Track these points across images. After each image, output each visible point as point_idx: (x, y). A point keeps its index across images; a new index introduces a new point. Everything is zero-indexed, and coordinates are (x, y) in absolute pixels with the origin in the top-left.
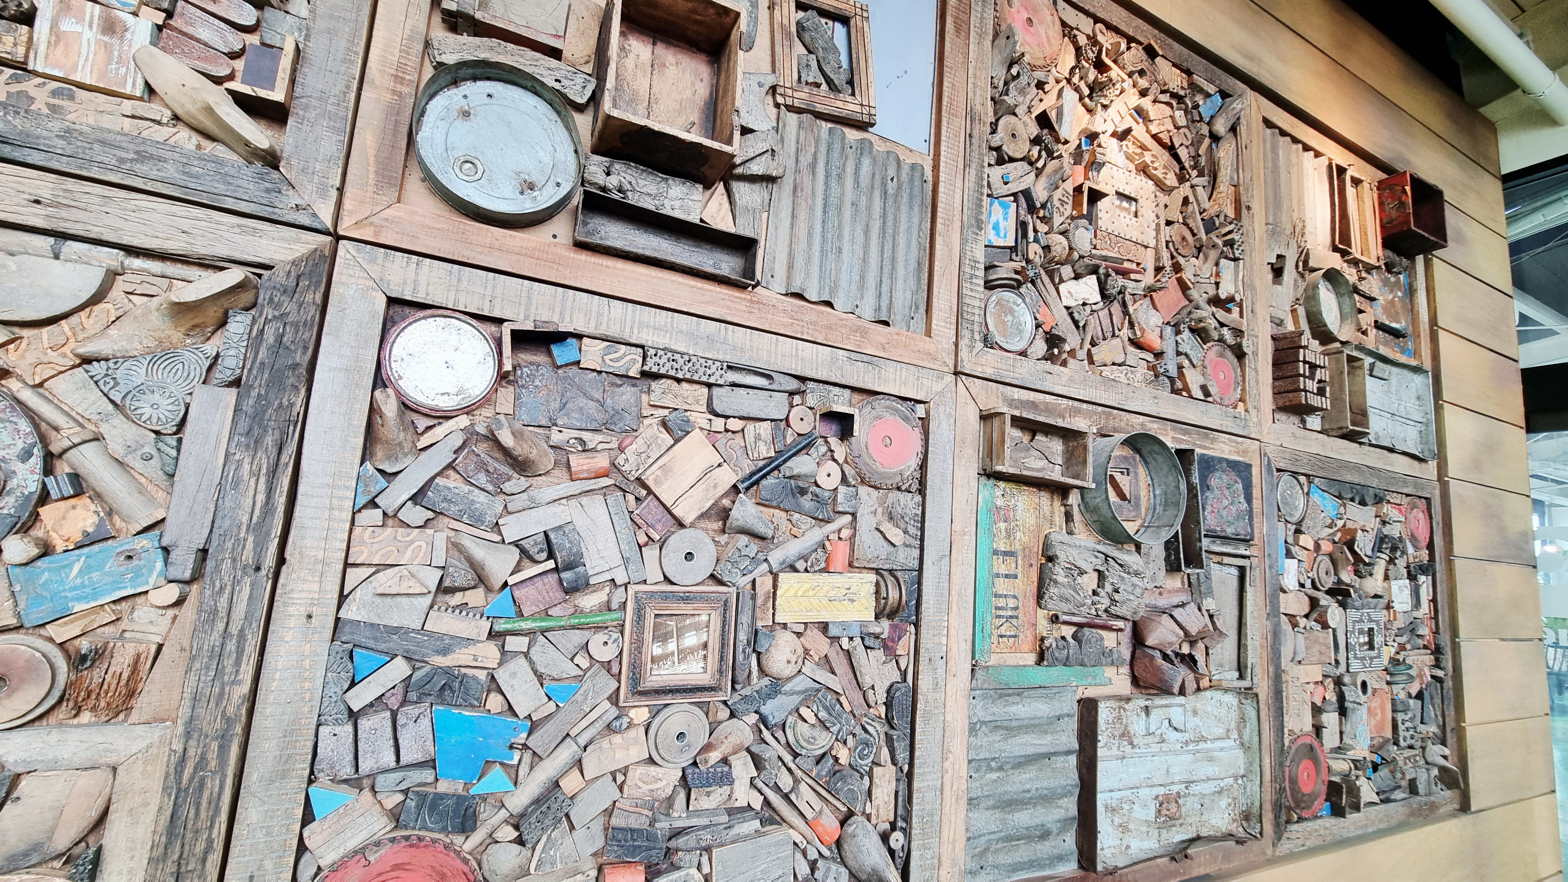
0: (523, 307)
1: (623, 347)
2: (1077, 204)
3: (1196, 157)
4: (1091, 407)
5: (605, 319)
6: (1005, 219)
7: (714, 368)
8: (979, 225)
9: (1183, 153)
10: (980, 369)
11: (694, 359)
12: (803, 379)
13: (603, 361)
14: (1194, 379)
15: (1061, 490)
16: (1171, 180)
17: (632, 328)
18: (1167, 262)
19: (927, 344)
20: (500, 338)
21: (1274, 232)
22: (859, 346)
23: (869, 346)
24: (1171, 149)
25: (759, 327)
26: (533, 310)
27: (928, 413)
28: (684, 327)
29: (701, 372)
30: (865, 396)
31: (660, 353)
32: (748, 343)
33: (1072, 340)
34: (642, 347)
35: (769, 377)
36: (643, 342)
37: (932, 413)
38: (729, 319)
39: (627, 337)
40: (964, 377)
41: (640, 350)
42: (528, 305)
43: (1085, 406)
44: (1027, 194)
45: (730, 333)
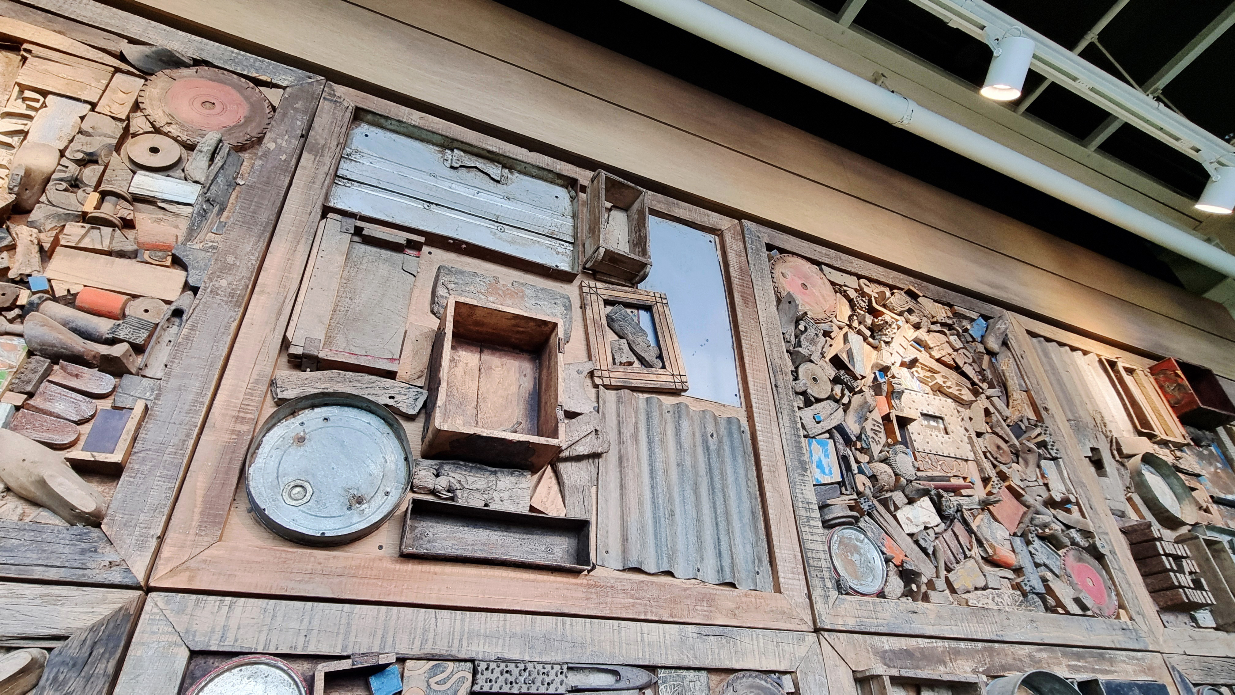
0: (341, 637)
1: (451, 664)
2: (889, 432)
3: (981, 372)
4: (969, 645)
5: (431, 636)
6: (826, 456)
7: (552, 675)
8: (804, 466)
9: (969, 370)
10: (841, 622)
11: (530, 666)
12: (652, 669)
13: (429, 685)
14: (1064, 593)
16: (967, 395)
17: (461, 640)
18: (991, 473)
19: (779, 601)
20: (313, 677)
21: (1078, 426)
22: (708, 617)
23: (718, 615)
24: (957, 368)
25: (599, 614)
26: (352, 639)
27: (796, 685)
28: (518, 630)
29: (538, 683)
30: (723, 676)
31: (493, 665)
32: (588, 635)
33: (927, 570)
34: (472, 661)
35: (615, 673)
36: (473, 655)
37: (801, 685)
38: (566, 611)
39: (455, 652)
40: (826, 634)
41: (469, 665)
42: (347, 633)
43: (962, 644)
44: (840, 429)
45: (568, 627)
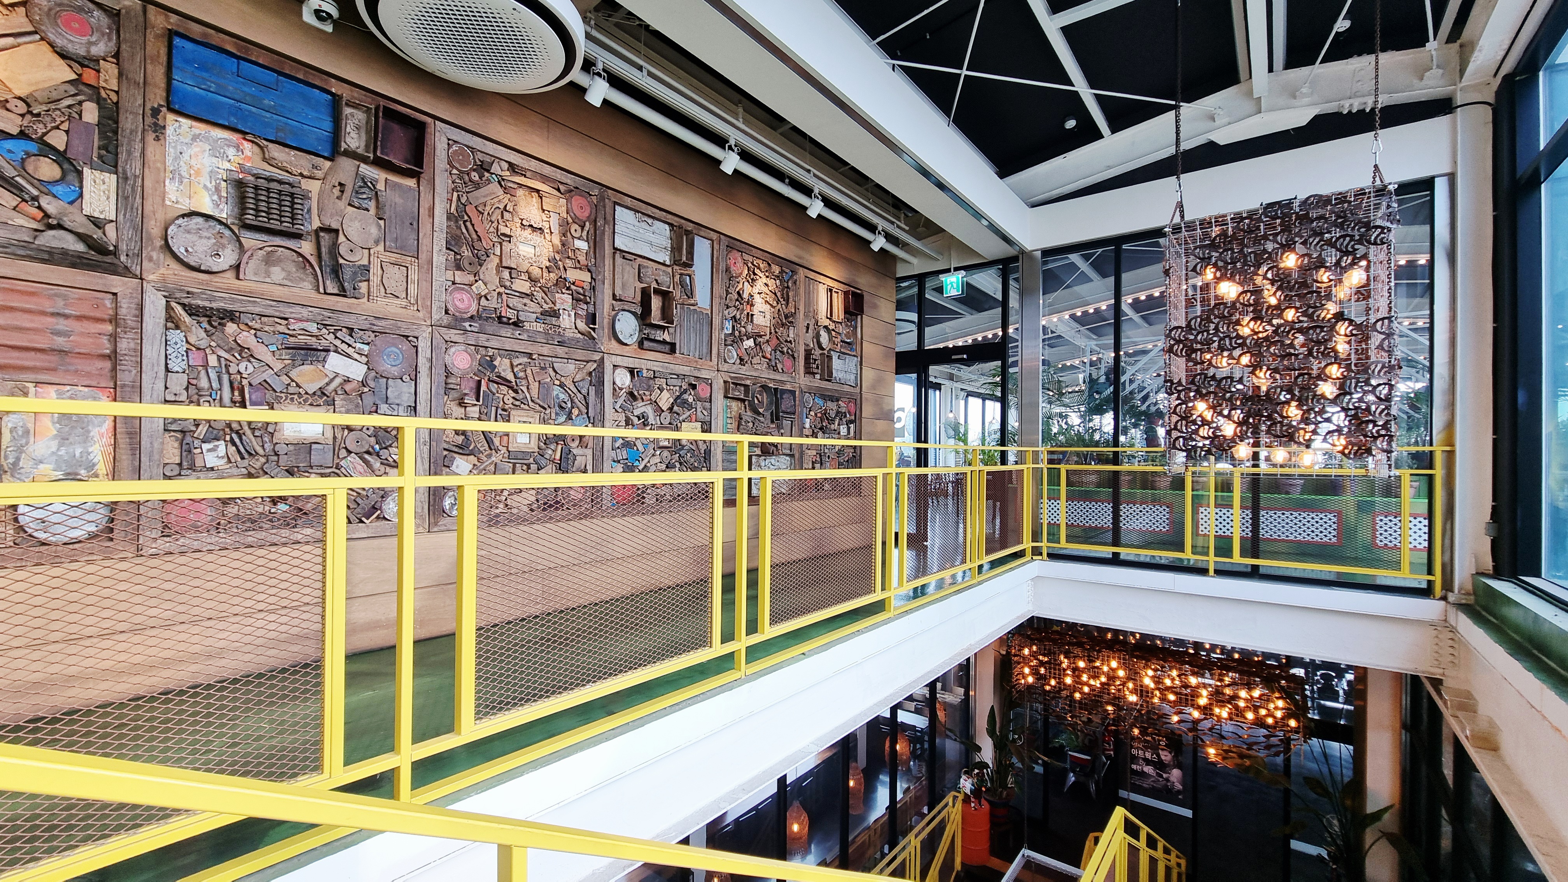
1: (650, 371)
2: (748, 319)
3: (783, 295)
5: (647, 365)
6: (729, 325)
7: (668, 374)
8: (723, 329)
11: (663, 372)
12: (684, 375)
14: (779, 366)
15: (743, 401)
16: (775, 304)
17: (652, 366)
18: (773, 331)
21: (806, 316)
22: (696, 366)
23: (698, 366)
24: (775, 294)
25: (676, 363)
26: (634, 365)
28: (662, 365)
29: (665, 376)
30: (698, 379)
31: (657, 372)
32: (674, 368)
33: (746, 358)
35: (678, 376)
36: (653, 369)
38: (670, 362)
40: (720, 372)
44: (734, 317)
45: (670, 366)
